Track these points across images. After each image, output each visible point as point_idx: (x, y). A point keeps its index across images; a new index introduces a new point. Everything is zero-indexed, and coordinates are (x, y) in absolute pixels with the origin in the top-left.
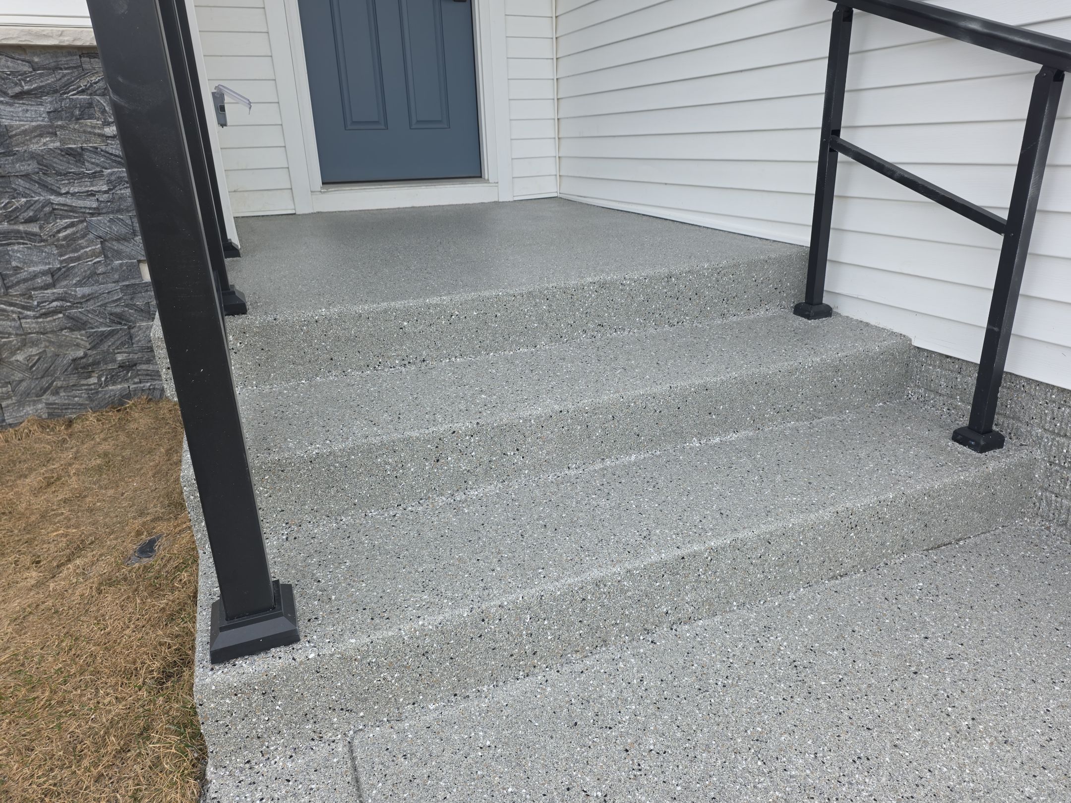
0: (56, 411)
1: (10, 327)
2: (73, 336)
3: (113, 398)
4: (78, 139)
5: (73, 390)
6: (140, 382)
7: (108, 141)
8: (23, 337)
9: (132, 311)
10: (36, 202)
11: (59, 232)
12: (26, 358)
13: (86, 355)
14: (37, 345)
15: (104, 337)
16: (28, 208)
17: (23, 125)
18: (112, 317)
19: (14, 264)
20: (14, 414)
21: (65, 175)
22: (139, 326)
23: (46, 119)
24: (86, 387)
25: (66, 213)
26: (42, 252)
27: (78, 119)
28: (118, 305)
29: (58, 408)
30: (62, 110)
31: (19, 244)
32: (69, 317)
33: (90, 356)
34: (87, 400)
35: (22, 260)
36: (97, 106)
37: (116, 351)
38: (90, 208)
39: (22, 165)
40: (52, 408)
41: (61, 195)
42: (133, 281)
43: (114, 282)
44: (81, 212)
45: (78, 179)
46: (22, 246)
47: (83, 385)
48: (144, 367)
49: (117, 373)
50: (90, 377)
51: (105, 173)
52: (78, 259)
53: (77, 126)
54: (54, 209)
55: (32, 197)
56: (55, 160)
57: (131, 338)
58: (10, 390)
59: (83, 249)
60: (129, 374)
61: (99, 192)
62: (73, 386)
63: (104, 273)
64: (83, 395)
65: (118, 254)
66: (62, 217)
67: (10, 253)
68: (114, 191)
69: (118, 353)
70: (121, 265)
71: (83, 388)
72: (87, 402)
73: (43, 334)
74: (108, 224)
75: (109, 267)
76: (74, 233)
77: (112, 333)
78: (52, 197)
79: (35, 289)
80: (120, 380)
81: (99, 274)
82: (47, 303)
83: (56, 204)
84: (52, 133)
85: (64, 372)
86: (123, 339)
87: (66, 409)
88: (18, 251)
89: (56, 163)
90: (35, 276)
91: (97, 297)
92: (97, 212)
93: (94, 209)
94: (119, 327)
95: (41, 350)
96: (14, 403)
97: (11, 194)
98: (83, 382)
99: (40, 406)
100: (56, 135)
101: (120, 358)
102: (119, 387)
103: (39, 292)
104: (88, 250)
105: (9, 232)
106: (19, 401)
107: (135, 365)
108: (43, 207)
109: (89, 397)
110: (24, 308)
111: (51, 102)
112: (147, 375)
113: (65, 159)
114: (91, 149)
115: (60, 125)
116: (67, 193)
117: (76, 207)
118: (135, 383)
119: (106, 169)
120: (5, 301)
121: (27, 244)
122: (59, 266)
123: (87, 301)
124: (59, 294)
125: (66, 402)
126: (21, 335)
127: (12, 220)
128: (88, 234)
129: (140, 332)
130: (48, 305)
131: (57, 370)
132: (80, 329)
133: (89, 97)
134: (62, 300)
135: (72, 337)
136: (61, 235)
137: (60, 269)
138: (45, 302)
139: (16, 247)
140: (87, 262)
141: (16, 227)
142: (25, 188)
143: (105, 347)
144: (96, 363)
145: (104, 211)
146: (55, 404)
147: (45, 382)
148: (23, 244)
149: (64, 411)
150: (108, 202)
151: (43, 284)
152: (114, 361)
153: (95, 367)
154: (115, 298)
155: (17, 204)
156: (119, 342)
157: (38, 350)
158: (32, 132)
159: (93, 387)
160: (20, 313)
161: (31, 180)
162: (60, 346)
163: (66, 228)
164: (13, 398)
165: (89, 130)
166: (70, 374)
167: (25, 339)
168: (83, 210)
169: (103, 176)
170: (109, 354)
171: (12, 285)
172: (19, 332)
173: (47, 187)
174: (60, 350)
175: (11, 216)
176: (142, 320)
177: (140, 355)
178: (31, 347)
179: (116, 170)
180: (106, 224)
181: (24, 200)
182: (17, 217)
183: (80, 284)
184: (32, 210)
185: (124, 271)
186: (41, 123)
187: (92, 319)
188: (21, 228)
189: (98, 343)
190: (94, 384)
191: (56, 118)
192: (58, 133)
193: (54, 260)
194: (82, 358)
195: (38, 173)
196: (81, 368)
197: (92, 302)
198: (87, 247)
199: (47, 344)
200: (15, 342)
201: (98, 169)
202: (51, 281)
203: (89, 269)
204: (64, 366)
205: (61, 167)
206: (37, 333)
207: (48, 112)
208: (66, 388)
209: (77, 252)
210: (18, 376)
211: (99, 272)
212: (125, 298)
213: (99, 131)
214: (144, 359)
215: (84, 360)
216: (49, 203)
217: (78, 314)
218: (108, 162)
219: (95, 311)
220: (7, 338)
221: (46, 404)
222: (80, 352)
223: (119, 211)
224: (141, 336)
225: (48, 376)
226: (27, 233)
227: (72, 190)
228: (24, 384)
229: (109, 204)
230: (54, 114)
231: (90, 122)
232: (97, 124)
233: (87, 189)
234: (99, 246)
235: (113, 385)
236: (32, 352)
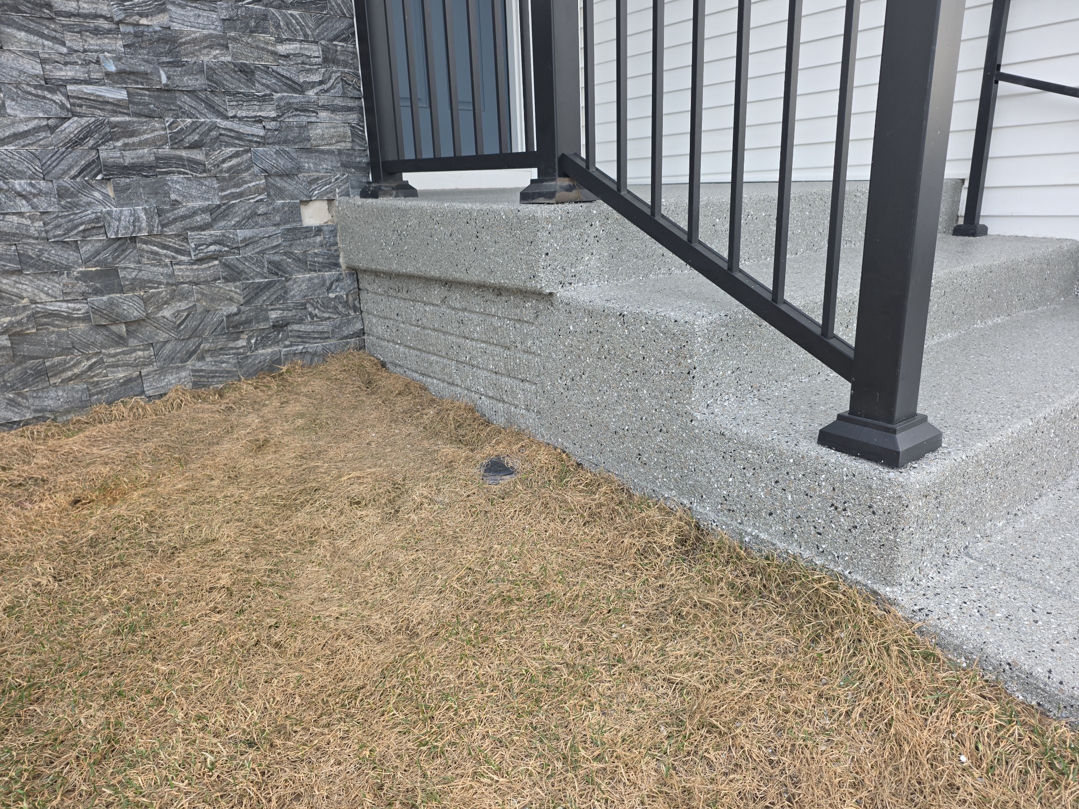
0: (202, 379)
1: (162, 275)
2: (227, 288)
3: (262, 363)
4: (250, 55)
5: (220, 354)
6: (290, 346)
7: (280, 61)
8: (174, 287)
9: (290, 260)
10: (202, 123)
11: (224, 161)
12: (174, 314)
13: (239, 312)
14: (187, 298)
15: (261, 289)
16: (194, 130)
17: (195, 32)
18: (270, 266)
19: (173, 196)
20: (154, 384)
21: (234, 95)
22: (295, 279)
23: (219, 28)
24: (234, 351)
25: (231, 141)
26: (202, 185)
27: (252, 32)
28: (276, 253)
29: (205, 376)
30: (238, 19)
31: (180, 173)
32: (226, 265)
33: (244, 312)
34: (235, 367)
35: (181, 193)
36: (272, 19)
37: (270, 308)
38: (258, 136)
39: (190, 80)
40: (198, 376)
41: (226, 118)
42: (294, 225)
43: (275, 225)
44: (248, 140)
45: (247, 101)
46: (182, 176)
47: (232, 348)
48: (296, 327)
49: (268, 334)
50: (238, 339)
51: (274, 97)
52: (241, 195)
53: (250, 40)
54: (221, 134)
55: (197, 118)
56: (227, 76)
57: (286, 292)
58: (153, 354)
59: (246, 184)
60: (280, 336)
61: (267, 118)
62: (221, 349)
63: (265, 214)
64: (231, 361)
65: (281, 193)
66: (228, 145)
67: (169, 183)
68: (282, 119)
69: (272, 310)
70: (283, 205)
71: (231, 351)
72: (235, 369)
73: (196, 284)
74: (274, 156)
75: (271, 207)
76: (239, 165)
77: (268, 285)
78: (219, 120)
79: (192, 229)
80: (270, 342)
81: (259, 215)
82: (205, 246)
83: (223, 129)
84: (223, 45)
85: (213, 332)
86: (279, 293)
87: (213, 377)
88: (177, 182)
89: (227, 80)
90: (195, 213)
91: (257, 242)
92: (263, 142)
93: (262, 137)
94: (276, 278)
95: (190, 305)
96: (155, 371)
97: (175, 112)
98: (231, 345)
99: (184, 374)
100: (227, 48)
101: (273, 315)
102: (269, 350)
103: (196, 233)
104: (251, 185)
105: (171, 158)
106: (162, 368)
107: (286, 325)
108: (210, 130)
109: (239, 362)
110: (178, 251)
111: (227, 9)
112: (298, 337)
113: (236, 76)
114: (262, 68)
115: (233, 36)
116: (235, 117)
117: (243, 134)
118: (286, 347)
119: (276, 92)
120: (158, 242)
121: (187, 174)
122: (218, 203)
123: (245, 246)
124: (217, 236)
125: (214, 368)
126: (172, 285)
127: (176, 143)
128: (252, 166)
129: (295, 286)
130: (206, 248)
131: (206, 329)
132: (234, 280)
133: (264, 8)
134: (220, 244)
135: (225, 290)
136: (225, 165)
137: (219, 206)
138: (202, 245)
139: (175, 177)
140: (249, 200)
141: (178, 153)
142: (191, 106)
143: (259, 302)
144: (248, 322)
145: (270, 141)
146: (202, 371)
147: (191, 345)
148: (184, 173)
149: (210, 380)
150: (276, 130)
151: (202, 223)
152: (267, 319)
153: (246, 326)
154: (275, 244)
155: (182, 125)
156: (275, 296)
157: (188, 304)
158: (202, 41)
159: (241, 351)
160: (174, 258)
161: (198, 97)
162: (213, 300)
163: (231, 157)
164: (155, 364)
165: (262, 45)
166: (219, 335)
167: (175, 291)
168: (250, 138)
169: (272, 100)
170: (262, 310)
171: (168, 223)
172: (170, 281)
173: (214, 108)
174: (213, 304)
175: (176, 139)
176: (298, 272)
177: (293, 313)
178: (180, 301)
179: (286, 94)
180: (272, 156)
181: (189, 120)
182: (182, 140)
183: (239, 225)
184: (198, 133)
185: (285, 212)
186: (213, 32)
187: (249, 267)
188: (184, 153)
189: (252, 297)
190: (243, 347)
191: (229, 28)
192: (230, 45)
193: (214, 195)
194: (235, 314)
195: (206, 90)
196: (232, 327)
197: (251, 247)
198: (250, 182)
199: (200, 297)
200: (164, 293)
201: (268, 92)
202: (210, 220)
203: (250, 208)
204: (213, 324)
205: (231, 86)
206: (190, 283)
207: (224, 20)
208: (212, 352)
209: (240, 187)
210: (162, 336)
211: (259, 212)
212: (284, 244)
213: (273, 49)
214: (297, 318)
215: (237, 317)
216: (215, 127)
217: (235, 261)
218: (280, 84)
219: (252, 259)
220: (156, 288)
221: (193, 371)
222: (232, 307)
223: (286, 142)
224: (296, 290)
225: (196, 337)
226: (190, 160)
227: (241, 114)
228: (169, 347)
229: (276, 133)
230: (229, 22)
231: (263, 37)
232: (270, 40)
233: (255, 114)
234: (263, 181)
235: (263, 349)
236: (180, 307)
